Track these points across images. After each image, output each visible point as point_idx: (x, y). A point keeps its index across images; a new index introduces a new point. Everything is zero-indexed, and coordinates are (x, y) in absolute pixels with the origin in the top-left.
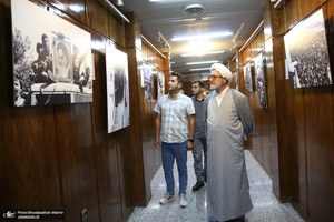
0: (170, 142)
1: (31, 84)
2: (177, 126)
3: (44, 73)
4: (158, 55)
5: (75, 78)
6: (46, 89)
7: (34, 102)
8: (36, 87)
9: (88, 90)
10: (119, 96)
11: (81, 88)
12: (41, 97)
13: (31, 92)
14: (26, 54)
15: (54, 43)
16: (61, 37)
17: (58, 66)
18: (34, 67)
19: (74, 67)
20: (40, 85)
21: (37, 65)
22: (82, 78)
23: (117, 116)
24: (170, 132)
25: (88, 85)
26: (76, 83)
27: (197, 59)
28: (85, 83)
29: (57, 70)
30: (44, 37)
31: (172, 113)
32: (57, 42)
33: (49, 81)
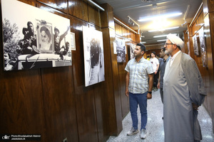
0: (135, 92)
1: (17, 56)
2: (140, 81)
3: (29, 48)
4: (131, 31)
5: (56, 50)
6: (31, 58)
7: (20, 67)
8: (22, 57)
9: (68, 58)
10: (94, 61)
11: (61, 56)
12: (26, 64)
13: (18, 61)
14: (14, 35)
15: (38, 27)
16: (44, 23)
17: (41, 42)
18: (20, 44)
19: (55, 43)
20: (25, 56)
21: (23, 43)
22: (63, 50)
23: (93, 75)
24: (135, 85)
25: (68, 54)
26: (57, 53)
27: (160, 33)
28: (65, 53)
29: (40, 45)
30: (29, 23)
31: (137, 72)
32: (40, 27)
33: (34, 53)
